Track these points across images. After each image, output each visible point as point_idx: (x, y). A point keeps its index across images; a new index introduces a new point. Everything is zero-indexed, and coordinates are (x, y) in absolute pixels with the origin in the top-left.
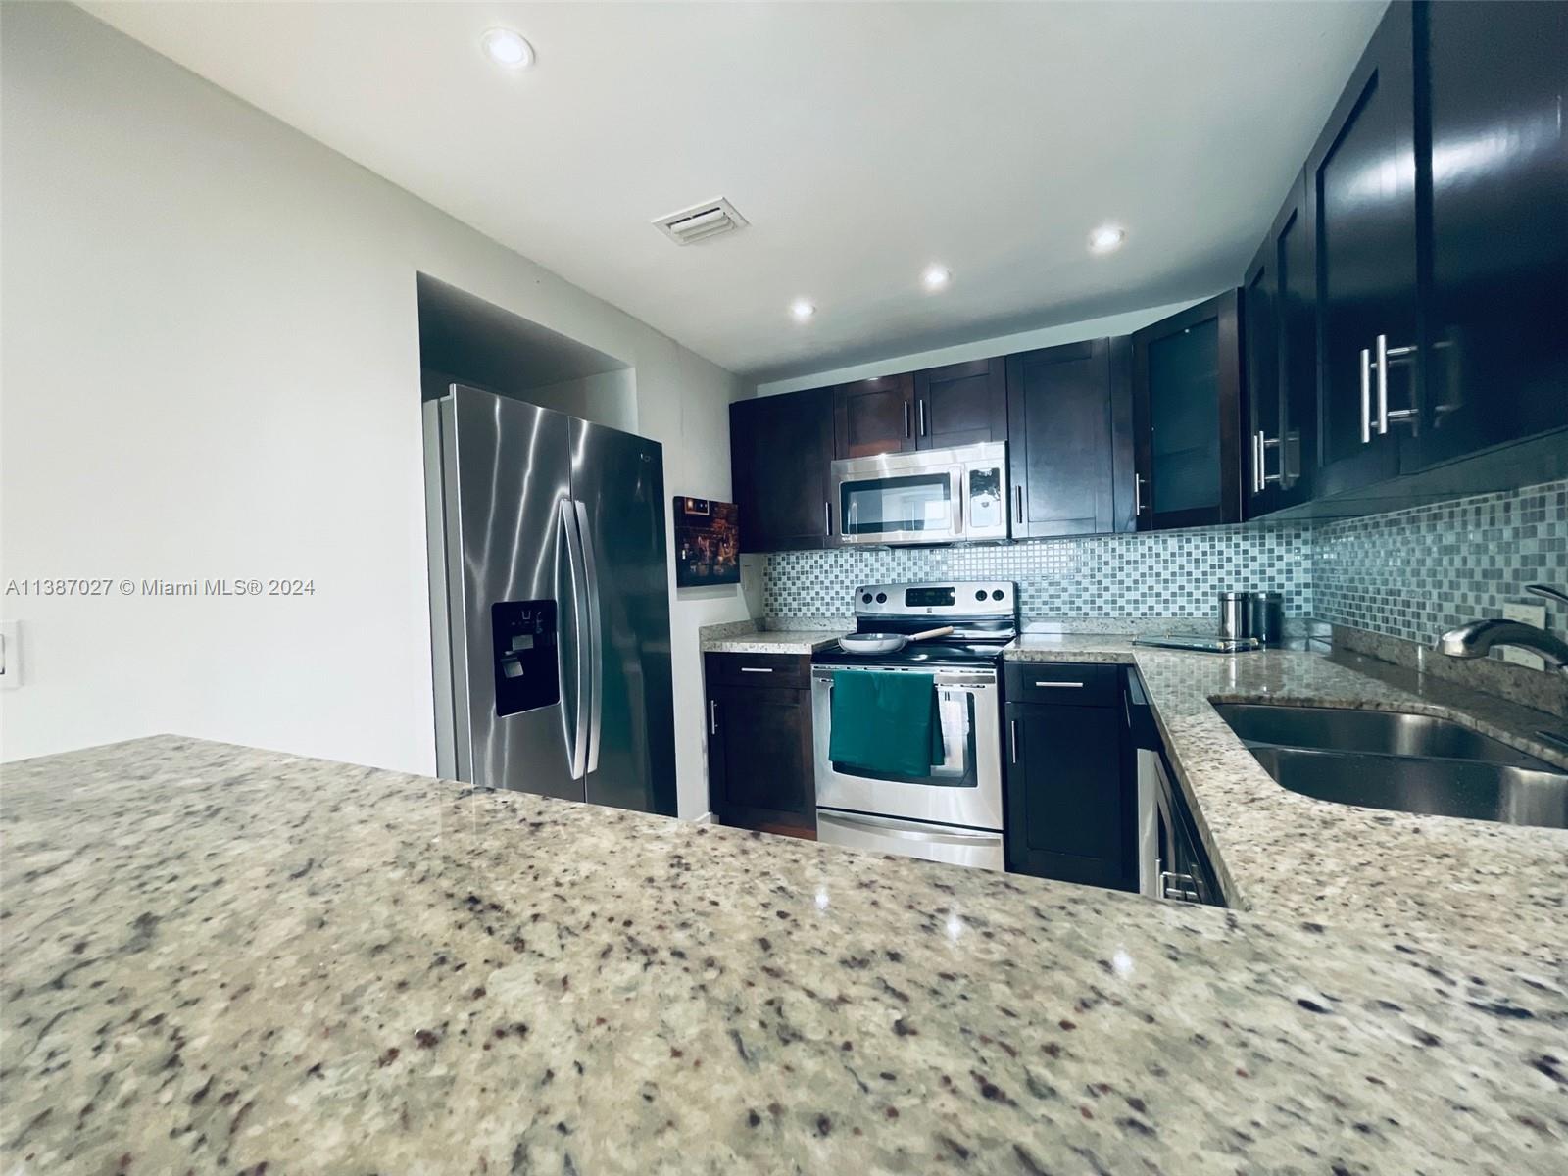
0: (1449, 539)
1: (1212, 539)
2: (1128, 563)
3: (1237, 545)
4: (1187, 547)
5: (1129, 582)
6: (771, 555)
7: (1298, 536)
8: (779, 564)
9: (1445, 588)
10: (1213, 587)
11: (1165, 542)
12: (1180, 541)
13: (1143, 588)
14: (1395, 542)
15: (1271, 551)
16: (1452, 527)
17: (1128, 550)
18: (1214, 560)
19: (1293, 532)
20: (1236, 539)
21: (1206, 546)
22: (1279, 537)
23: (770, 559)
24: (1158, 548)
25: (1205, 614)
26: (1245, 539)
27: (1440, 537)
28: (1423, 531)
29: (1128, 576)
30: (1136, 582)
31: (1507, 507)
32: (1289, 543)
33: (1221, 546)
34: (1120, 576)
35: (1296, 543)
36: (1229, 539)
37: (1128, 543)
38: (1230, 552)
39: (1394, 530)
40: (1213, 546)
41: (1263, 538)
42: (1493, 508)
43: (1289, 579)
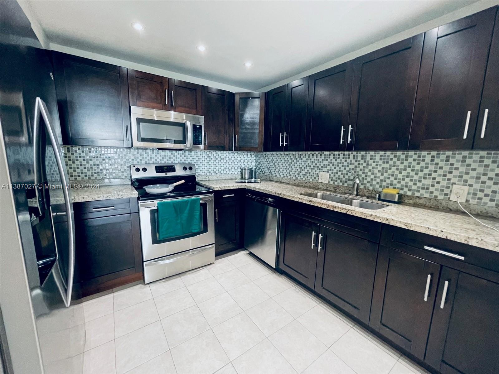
0: (304, 159)
1: (239, 154)
2: (222, 159)
3: (243, 156)
4: (235, 156)
5: (222, 165)
6: (69, 146)
7: (253, 154)
8: (76, 151)
9: (303, 168)
10: (239, 166)
11: (230, 154)
12: (233, 154)
13: (225, 166)
14: (287, 159)
15: (249, 158)
16: (305, 157)
17: (222, 155)
18: (239, 159)
19: (252, 154)
20: (243, 154)
21: (238, 155)
22: (250, 154)
23: (68, 148)
24: (228, 155)
25: (237, 173)
26: (245, 154)
27: (302, 159)
28: (297, 157)
29: (222, 163)
30: (223, 165)
31: (321, 155)
32: (252, 156)
33: (241, 156)
34: (220, 163)
35: (253, 156)
36: (242, 154)
37: (222, 153)
38: (242, 157)
39: (287, 156)
40: (239, 156)
41: (248, 154)
42: (317, 155)
43: (252, 165)
